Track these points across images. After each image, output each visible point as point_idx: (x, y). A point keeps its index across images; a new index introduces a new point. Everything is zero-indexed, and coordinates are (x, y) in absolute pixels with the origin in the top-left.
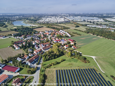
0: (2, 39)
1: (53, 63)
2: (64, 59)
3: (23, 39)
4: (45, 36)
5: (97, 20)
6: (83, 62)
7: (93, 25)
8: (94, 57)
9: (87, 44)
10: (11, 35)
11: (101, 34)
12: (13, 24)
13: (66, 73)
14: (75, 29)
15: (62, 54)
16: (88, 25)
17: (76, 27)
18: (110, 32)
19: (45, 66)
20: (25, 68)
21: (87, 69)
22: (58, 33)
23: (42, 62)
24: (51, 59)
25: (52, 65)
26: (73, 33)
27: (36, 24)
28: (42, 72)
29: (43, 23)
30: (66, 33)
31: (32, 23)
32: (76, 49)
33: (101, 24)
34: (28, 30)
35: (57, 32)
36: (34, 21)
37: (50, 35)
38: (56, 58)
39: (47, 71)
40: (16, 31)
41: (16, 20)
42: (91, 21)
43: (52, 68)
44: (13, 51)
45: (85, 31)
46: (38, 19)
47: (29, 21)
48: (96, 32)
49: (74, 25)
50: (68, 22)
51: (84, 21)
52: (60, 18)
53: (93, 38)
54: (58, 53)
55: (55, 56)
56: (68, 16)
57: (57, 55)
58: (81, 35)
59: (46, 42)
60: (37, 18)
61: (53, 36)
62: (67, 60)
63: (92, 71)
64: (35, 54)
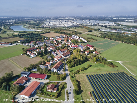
0: (8, 47)
1: (80, 68)
2: (90, 65)
3: (34, 46)
4: (58, 42)
5: (108, 23)
6: (111, 66)
7: (107, 30)
8: (120, 62)
9: (108, 49)
10: (17, 42)
11: (118, 39)
12: (12, 29)
13: (97, 77)
14: (88, 34)
15: (86, 60)
16: (101, 29)
17: (88, 32)
18: (127, 36)
19: (74, 73)
20: (52, 75)
21: (117, 73)
22: (72, 39)
23: (68, 68)
24: (76, 66)
25: (80, 70)
26: (88, 38)
27: (40, 29)
28: (73, 78)
29: (48, 27)
30: (80, 38)
31: (35, 27)
32: (98, 55)
33: (114, 29)
34: (35, 36)
35: (70, 38)
36: (37, 25)
37: (63, 40)
38: (81, 64)
39: (78, 77)
40: (21, 37)
41: (12, 24)
42: (102, 25)
43: (81, 74)
44: (30, 59)
45: (100, 36)
46: (40, 23)
47: (29, 25)
48: (113, 37)
49: (85, 29)
50: (77, 26)
51: (95, 25)
52: (65, 22)
53: (112, 43)
54: (82, 59)
55: (80, 62)
56: (74, 20)
57: (82, 61)
58: (97, 40)
59: (62, 49)
60: (37, 21)
61: (68, 42)
62: (94, 65)
63: (123, 75)
64: (56, 60)
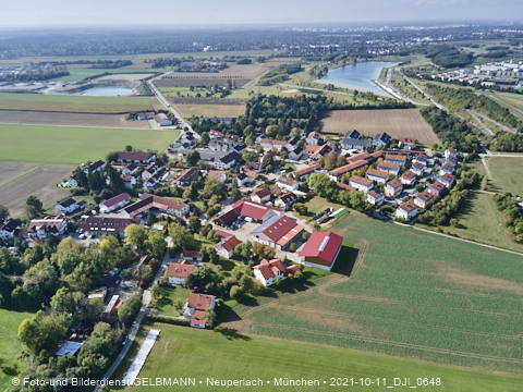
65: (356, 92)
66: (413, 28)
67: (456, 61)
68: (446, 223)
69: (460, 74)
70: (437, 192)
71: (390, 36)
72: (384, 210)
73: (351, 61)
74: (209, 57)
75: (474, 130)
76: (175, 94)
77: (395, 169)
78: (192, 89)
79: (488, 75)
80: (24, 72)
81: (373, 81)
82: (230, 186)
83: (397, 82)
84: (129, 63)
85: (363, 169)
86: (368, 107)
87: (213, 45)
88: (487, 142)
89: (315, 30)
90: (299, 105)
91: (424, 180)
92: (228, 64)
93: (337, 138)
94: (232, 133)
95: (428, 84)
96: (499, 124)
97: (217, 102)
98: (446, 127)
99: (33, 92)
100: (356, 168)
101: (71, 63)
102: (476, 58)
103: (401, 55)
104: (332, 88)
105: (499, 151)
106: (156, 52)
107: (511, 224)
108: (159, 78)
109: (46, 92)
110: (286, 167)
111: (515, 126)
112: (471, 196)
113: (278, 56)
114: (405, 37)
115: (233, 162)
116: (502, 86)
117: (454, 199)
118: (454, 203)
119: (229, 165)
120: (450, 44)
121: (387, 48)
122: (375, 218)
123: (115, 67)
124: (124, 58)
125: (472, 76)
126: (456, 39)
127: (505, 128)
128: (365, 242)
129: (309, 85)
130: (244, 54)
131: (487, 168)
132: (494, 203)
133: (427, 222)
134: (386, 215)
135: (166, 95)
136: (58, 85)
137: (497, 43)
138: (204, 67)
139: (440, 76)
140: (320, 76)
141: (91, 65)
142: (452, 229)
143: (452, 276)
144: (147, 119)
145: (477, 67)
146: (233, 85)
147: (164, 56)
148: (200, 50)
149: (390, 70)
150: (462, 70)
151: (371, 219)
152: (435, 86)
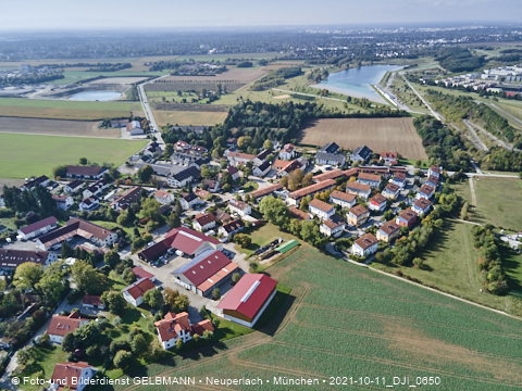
65: (349, 99)
66: (428, 30)
67: (465, 65)
68: (408, 263)
69: (466, 79)
70: (406, 222)
71: (402, 38)
72: (338, 244)
73: (356, 64)
74: (210, 60)
75: (466, 144)
76: (160, 100)
77: (365, 192)
78: (180, 94)
79: (496, 81)
80: (19, 76)
81: (373, 86)
82: (174, 208)
83: (397, 87)
84: (129, 66)
85: (327, 191)
86: (358, 116)
87: (220, 48)
88: (479, 158)
89: (328, 32)
90: (283, 113)
91: (396, 205)
92: (228, 67)
93: (313, 151)
94: (200, 144)
95: (429, 90)
96: (495, 138)
97: (201, 109)
98: (436, 140)
99: (18, 96)
100: (320, 190)
101: (70, 66)
102: (488, 61)
103: (409, 58)
104: (326, 93)
105: (491, 169)
106: (161, 55)
107: (486, 267)
108: (152, 82)
109: (31, 96)
110: (246, 186)
111: (511, 141)
112: (447, 226)
113: (281, 59)
114: (418, 39)
115: (190, 179)
116: (508, 93)
117: (424, 231)
118: (422, 237)
119: (184, 182)
120: (463, 46)
121: (396, 51)
122: (327, 253)
123: (113, 70)
124: (125, 61)
125: (478, 81)
126: (472, 40)
127: (501, 143)
128: (307, 286)
129: (304, 90)
130: (247, 57)
131: (473, 191)
132: (472, 237)
133: (387, 261)
134: (340, 251)
135: (151, 100)
136: (47, 88)
137: (513, 46)
138: (202, 70)
139: (444, 81)
140: (319, 80)
141: (88, 68)
142: (414, 272)
143: (400, 339)
144: (120, 126)
145: (486, 71)
146: (223, 90)
147: (166, 59)
148: (205, 52)
149: (393, 74)
150: (470, 75)
151: (323, 254)
152: (436, 92)
